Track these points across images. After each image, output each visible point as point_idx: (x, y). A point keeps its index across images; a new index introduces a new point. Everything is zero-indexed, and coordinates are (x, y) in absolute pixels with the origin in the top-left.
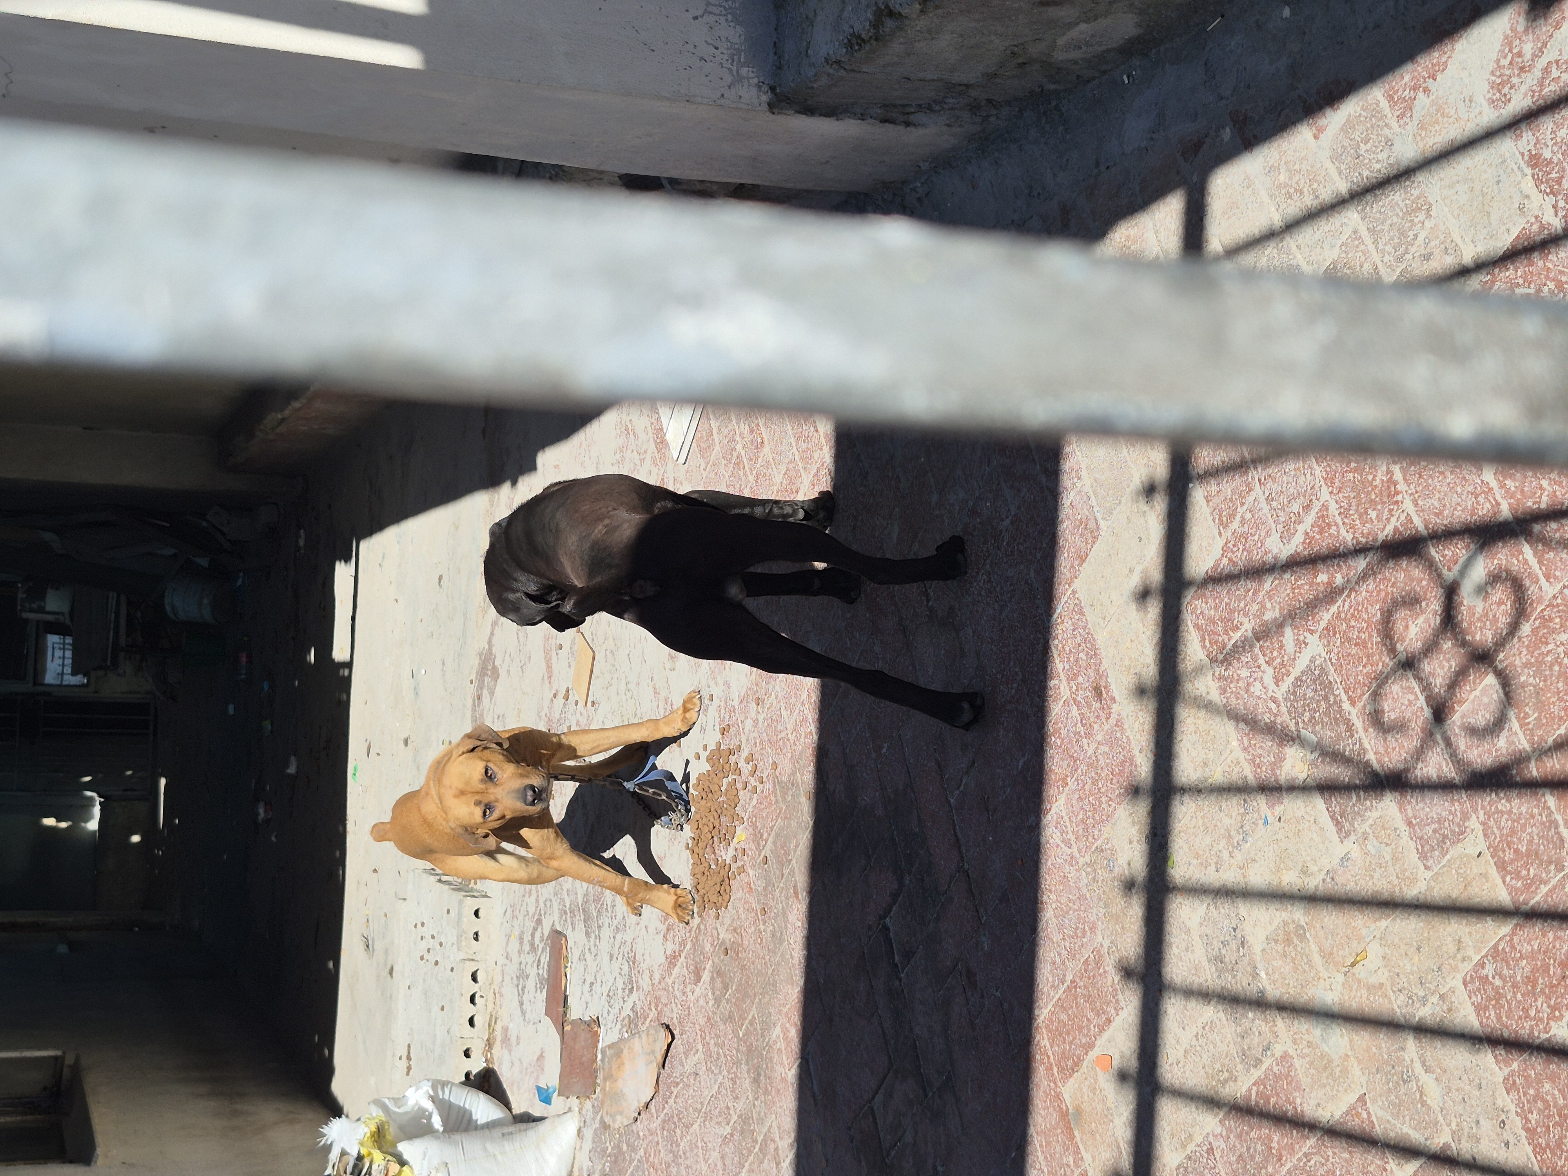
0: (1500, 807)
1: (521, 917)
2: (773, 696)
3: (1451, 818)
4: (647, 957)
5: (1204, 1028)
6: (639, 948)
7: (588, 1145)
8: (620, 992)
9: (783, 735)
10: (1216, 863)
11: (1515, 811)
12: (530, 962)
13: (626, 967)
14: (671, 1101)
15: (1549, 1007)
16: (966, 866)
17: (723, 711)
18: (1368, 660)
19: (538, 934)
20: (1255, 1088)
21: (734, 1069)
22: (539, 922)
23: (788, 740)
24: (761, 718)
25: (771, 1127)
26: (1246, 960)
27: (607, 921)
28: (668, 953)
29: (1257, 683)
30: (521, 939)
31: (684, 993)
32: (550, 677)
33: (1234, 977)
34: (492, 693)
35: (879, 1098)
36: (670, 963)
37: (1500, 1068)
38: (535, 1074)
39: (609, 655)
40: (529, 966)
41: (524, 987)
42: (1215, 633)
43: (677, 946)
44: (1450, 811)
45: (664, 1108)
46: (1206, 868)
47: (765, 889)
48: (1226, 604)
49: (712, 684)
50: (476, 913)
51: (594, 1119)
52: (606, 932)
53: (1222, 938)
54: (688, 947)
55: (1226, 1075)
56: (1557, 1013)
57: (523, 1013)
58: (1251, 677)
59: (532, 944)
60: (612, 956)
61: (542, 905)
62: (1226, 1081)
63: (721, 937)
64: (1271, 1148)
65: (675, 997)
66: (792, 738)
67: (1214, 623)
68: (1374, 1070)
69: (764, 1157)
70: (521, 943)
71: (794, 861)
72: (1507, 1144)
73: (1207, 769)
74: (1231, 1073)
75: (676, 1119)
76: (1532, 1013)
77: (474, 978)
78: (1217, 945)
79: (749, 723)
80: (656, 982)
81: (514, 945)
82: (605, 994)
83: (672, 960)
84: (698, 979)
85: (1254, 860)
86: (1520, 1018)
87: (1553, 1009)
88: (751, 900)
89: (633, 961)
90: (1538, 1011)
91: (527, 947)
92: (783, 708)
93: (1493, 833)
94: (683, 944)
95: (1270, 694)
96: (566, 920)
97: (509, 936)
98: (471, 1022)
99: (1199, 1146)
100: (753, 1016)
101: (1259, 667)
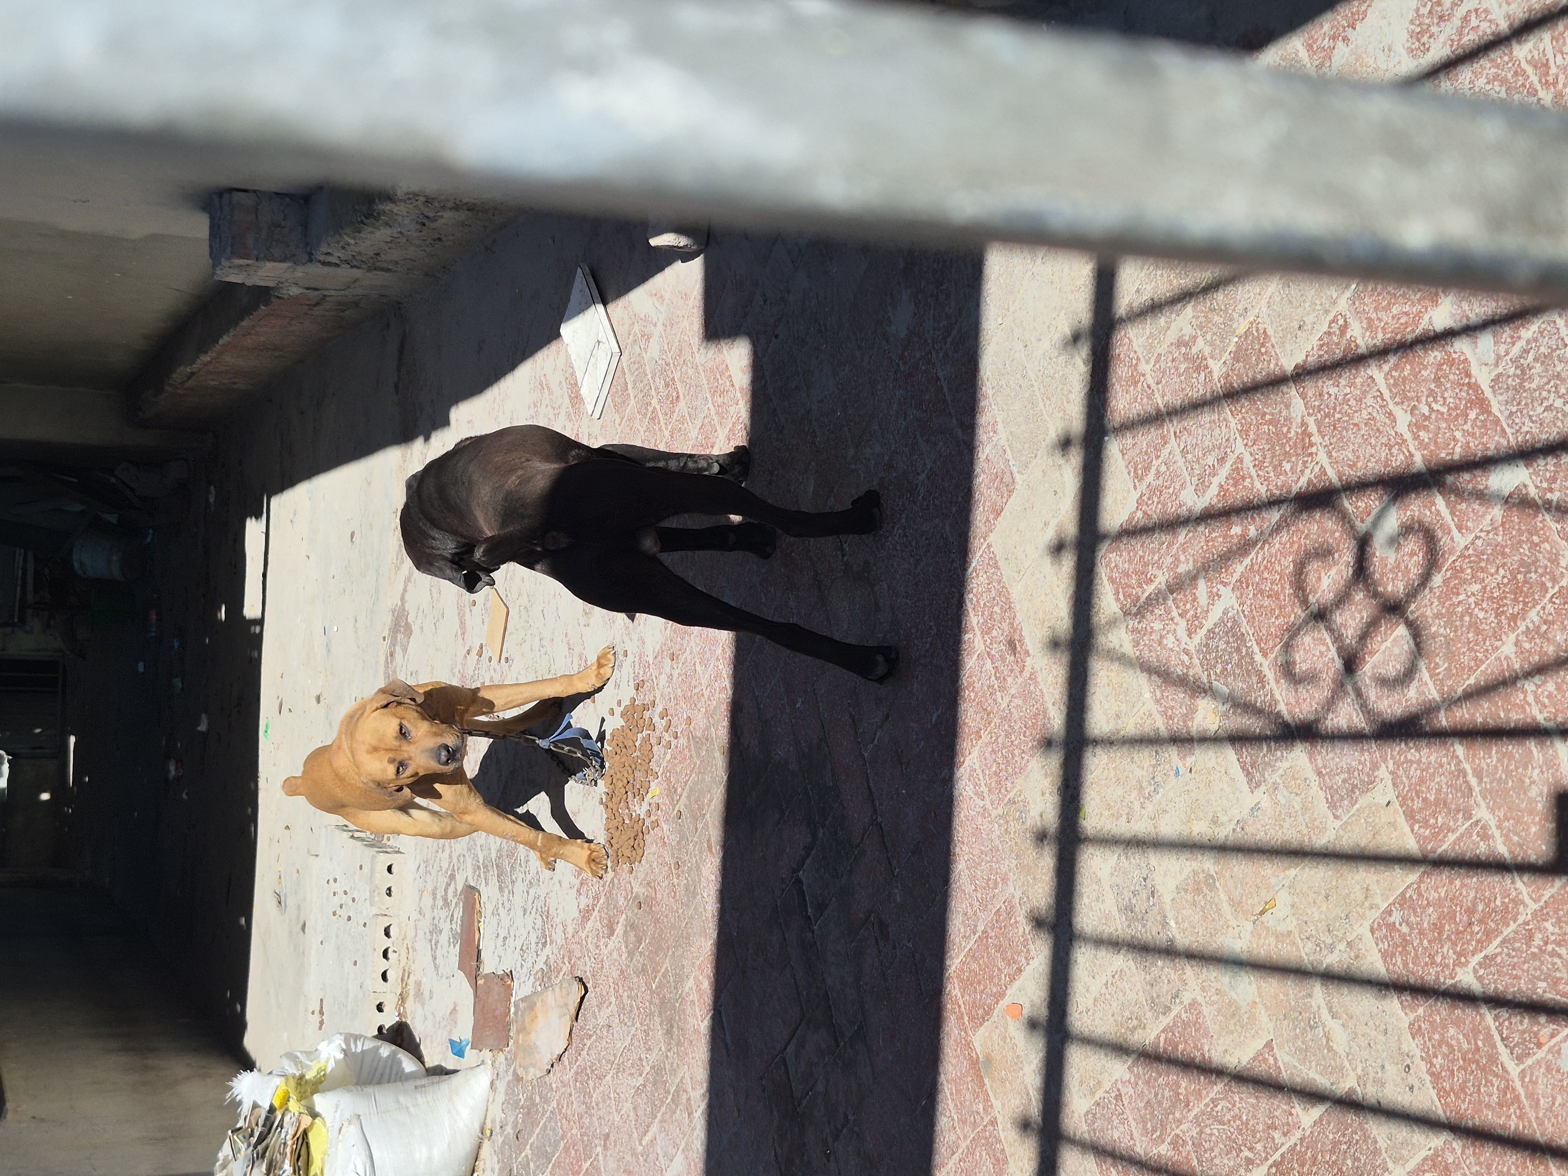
0: (1409, 757)
1: (434, 873)
2: (688, 652)
3: (1360, 767)
4: (560, 911)
5: (1113, 977)
6: (552, 903)
7: (501, 1097)
8: (533, 946)
9: (697, 690)
10: (1128, 814)
11: (1424, 760)
12: (443, 917)
13: (539, 922)
14: (584, 1053)
15: (1455, 953)
16: (879, 819)
17: (637, 667)
18: (1281, 612)
19: (451, 890)
20: (1163, 1035)
21: (647, 1021)
22: (452, 877)
23: (703, 695)
24: (675, 675)
25: (683, 1077)
26: (1156, 909)
27: (521, 876)
28: (582, 907)
29: (1170, 636)
30: (434, 895)
31: (597, 947)
32: (463, 634)
33: (1144, 926)
34: (405, 650)
35: (791, 1049)
36: (584, 917)
37: (1406, 1014)
38: (449, 1028)
39: (523, 611)
40: (442, 921)
41: (437, 942)
42: (1129, 586)
43: (591, 900)
44: (1360, 760)
45: (577, 1060)
46: (1117, 819)
47: (679, 843)
48: (1140, 557)
49: (626, 639)
50: (389, 869)
51: (506, 1072)
52: (520, 887)
53: (1132, 888)
54: (601, 901)
55: (1135, 1022)
56: (1463, 960)
57: (436, 967)
58: (1164, 629)
59: (445, 900)
60: (525, 911)
61: (455, 860)
62: (1135, 1028)
63: (635, 890)
64: (1179, 1094)
65: (589, 951)
66: (706, 693)
67: (1128, 575)
68: (1281, 1017)
69: (677, 1108)
70: (434, 899)
71: (708, 815)
72: (1411, 1088)
73: (1119, 721)
74: (1140, 1020)
75: (589, 1071)
76: (1438, 959)
77: (387, 933)
78: (1127, 894)
79: (663, 679)
80: (569, 936)
81: (427, 901)
82: (518, 949)
83: (586, 914)
84: (612, 932)
85: (1165, 811)
86: (1426, 964)
87: (1459, 955)
88: (665, 854)
89: (546, 915)
90: (1443, 958)
91: (440, 903)
92: (697, 664)
93: (1402, 782)
94: (596, 898)
95: (1183, 646)
96: (479, 876)
97: (421, 892)
98: (384, 976)
99: (1107, 1092)
100: (666, 969)
101: (1172, 619)
